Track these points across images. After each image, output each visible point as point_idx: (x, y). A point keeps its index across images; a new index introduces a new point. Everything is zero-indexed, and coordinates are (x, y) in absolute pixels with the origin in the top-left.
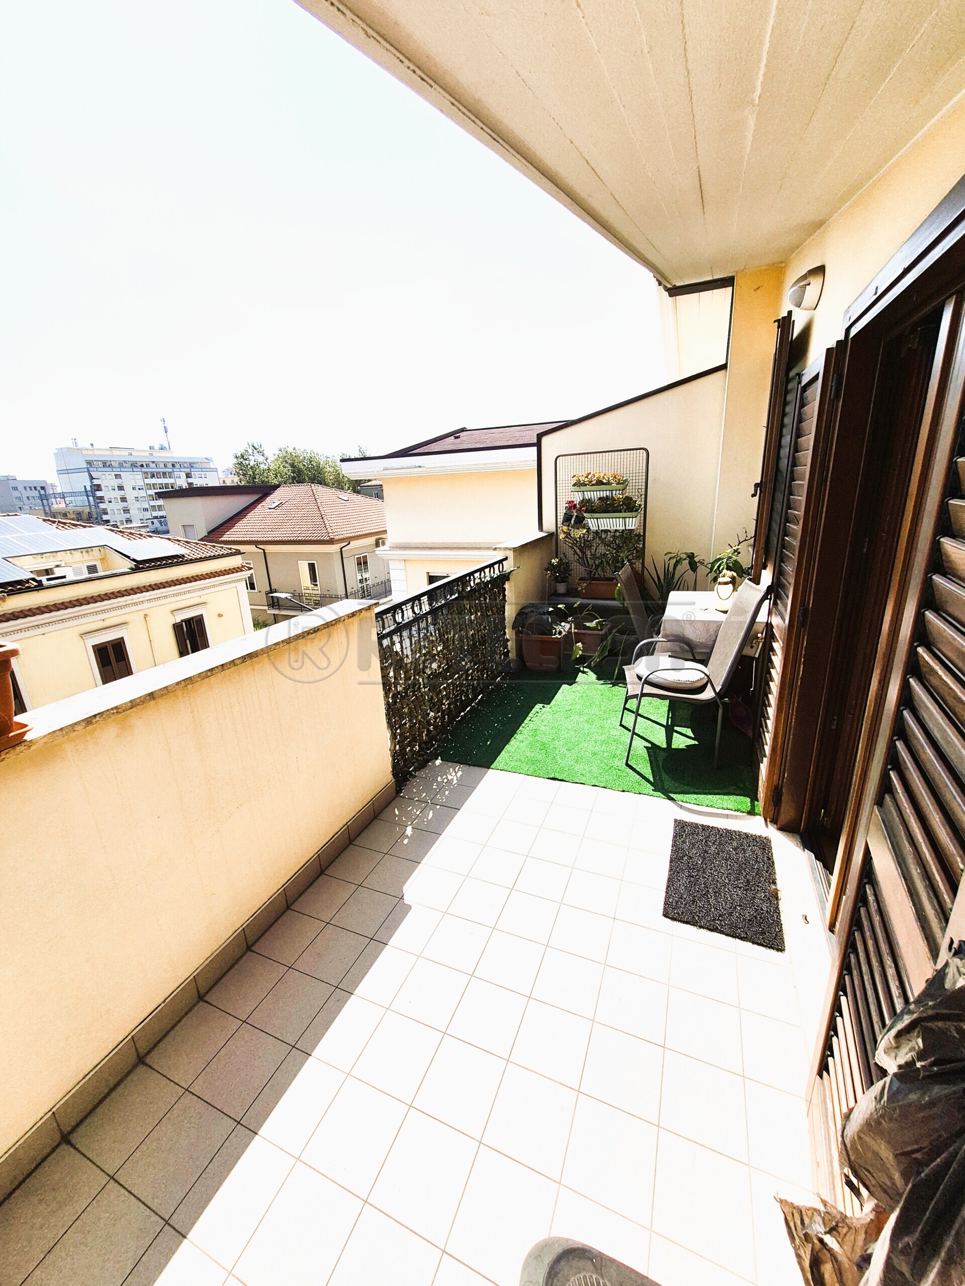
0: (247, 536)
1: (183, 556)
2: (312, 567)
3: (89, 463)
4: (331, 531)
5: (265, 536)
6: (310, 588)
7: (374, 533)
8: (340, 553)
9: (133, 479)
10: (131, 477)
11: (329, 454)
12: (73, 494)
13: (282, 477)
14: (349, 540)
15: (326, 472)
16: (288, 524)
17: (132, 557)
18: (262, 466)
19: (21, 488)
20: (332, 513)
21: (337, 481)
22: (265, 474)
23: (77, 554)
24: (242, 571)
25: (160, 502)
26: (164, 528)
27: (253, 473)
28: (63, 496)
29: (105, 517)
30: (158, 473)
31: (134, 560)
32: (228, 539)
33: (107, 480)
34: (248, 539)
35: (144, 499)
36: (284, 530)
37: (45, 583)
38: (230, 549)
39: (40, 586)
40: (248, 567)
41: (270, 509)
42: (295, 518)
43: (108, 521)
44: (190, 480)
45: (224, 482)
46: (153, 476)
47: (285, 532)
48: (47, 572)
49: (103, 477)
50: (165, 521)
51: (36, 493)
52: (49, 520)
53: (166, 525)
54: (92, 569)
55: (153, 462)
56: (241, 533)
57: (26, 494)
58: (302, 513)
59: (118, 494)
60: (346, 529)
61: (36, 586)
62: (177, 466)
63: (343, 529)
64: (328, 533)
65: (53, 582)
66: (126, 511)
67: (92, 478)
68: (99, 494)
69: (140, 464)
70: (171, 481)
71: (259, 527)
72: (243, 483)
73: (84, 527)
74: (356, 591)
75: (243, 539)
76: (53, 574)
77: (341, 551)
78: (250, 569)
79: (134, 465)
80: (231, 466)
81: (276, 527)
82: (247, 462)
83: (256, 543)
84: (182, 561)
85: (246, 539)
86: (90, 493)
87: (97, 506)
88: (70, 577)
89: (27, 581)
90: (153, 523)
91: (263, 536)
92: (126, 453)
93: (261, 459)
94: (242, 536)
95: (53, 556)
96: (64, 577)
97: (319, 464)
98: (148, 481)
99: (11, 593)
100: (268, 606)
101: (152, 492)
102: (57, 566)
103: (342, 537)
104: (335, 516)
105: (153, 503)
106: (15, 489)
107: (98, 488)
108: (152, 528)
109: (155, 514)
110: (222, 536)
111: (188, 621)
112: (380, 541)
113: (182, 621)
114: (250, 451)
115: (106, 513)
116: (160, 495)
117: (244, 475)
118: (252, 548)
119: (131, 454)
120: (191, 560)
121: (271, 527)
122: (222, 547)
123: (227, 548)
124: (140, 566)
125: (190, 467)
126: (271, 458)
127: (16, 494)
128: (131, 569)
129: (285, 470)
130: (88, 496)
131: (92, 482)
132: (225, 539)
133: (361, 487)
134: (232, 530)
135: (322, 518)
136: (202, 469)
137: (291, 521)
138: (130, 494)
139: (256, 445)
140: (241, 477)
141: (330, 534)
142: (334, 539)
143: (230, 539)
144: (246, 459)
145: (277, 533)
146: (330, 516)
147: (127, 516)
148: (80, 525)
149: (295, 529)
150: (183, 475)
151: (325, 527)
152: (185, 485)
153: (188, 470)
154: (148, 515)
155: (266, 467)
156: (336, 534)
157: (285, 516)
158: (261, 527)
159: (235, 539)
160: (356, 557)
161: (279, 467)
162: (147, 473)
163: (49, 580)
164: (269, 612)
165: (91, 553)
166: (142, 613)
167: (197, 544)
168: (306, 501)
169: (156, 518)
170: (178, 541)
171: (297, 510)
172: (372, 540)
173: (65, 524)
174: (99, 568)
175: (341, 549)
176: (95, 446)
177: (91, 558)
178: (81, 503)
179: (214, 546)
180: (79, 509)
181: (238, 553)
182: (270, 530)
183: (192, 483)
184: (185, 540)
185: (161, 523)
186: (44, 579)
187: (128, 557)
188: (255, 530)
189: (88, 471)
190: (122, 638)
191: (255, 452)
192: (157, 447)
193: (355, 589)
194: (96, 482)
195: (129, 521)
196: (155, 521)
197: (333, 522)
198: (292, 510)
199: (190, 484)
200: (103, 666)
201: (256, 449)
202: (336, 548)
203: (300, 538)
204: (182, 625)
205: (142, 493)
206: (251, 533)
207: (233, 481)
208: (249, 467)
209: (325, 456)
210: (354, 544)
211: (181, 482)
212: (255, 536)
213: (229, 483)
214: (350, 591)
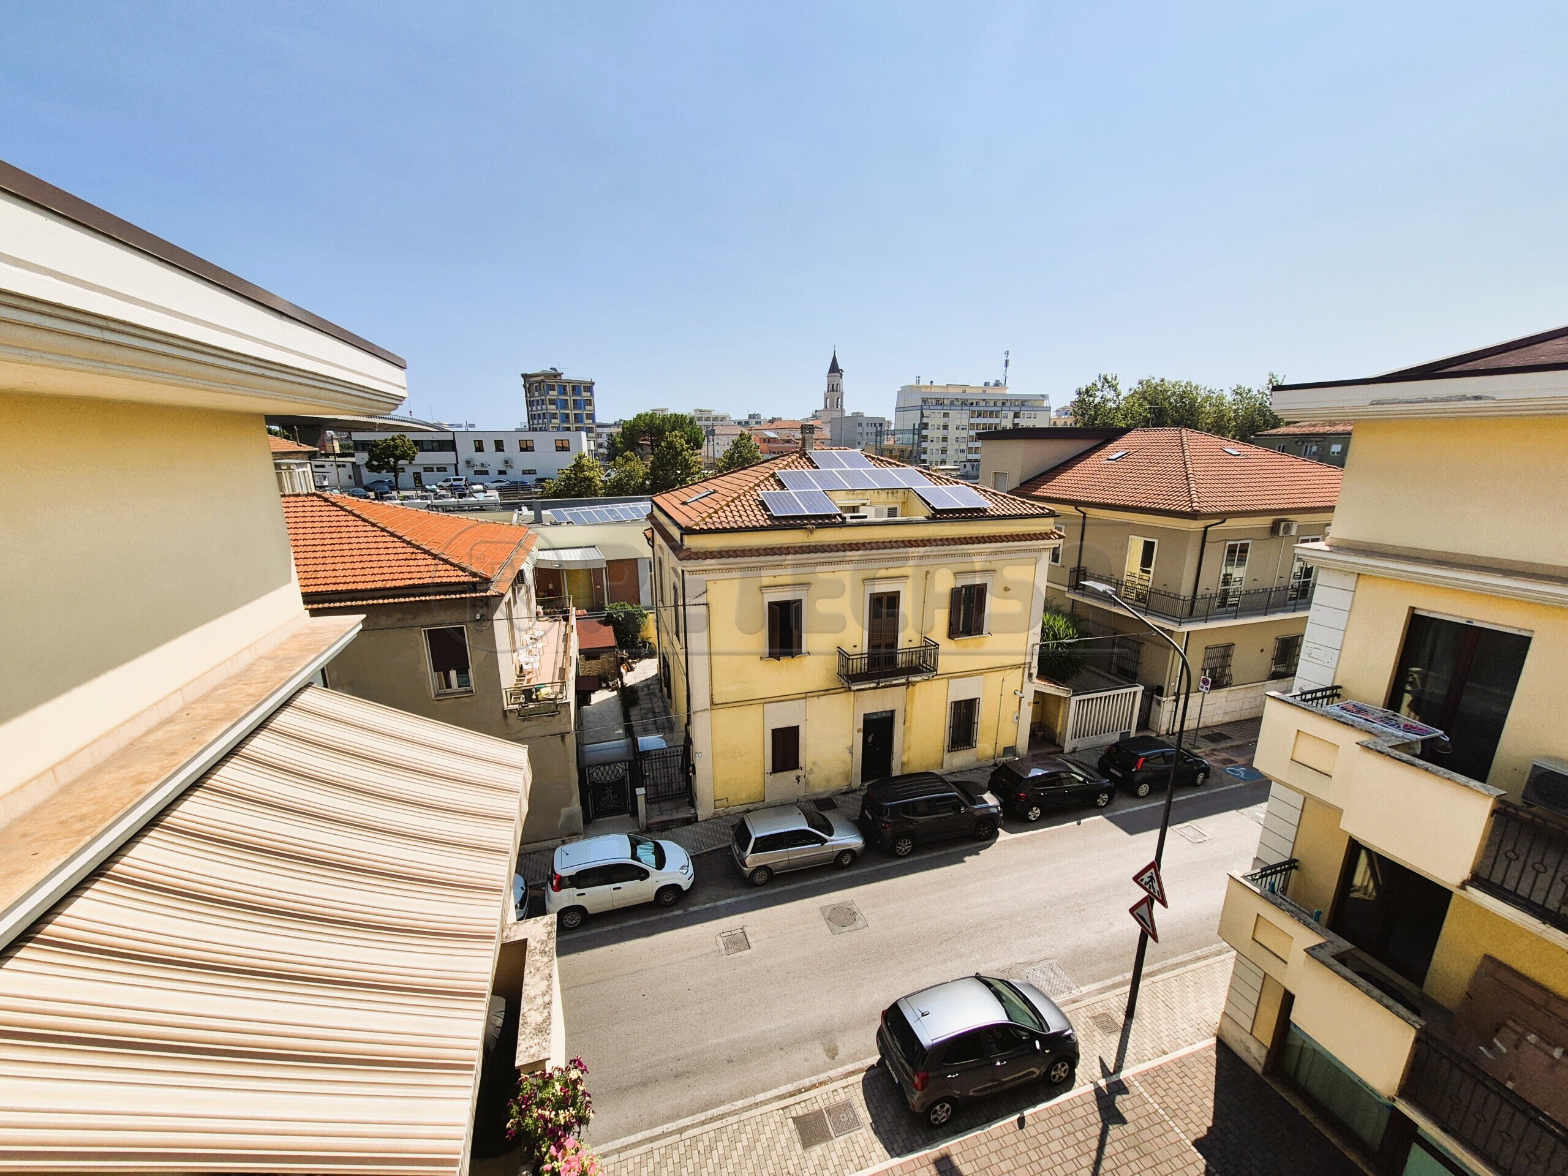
0: (1067, 493)
1: (986, 510)
2: (1148, 548)
3: (924, 401)
4: (1196, 500)
5: (1093, 495)
6: (1137, 576)
7: (1276, 510)
8: (1201, 535)
9: (960, 418)
10: (959, 416)
11: (1217, 388)
12: (903, 432)
13: (1133, 418)
14: (1224, 516)
15: (1202, 412)
16: (1130, 482)
17: (933, 504)
18: (1110, 404)
19: (864, 425)
20: (1206, 473)
21: (1217, 426)
22: (1111, 415)
23: (883, 494)
24: (1050, 538)
25: (978, 444)
26: (974, 473)
27: (1096, 412)
28: (894, 433)
29: (923, 457)
30: (986, 412)
31: (933, 508)
32: (1042, 494)
33: (935, 419)
34: (1068, 497)
35: (963, 440)
36: (1121, 490)
37: (848, 520)
38: (1043, 508)
39: (843, 524)
40: (1058, 535)
41: (1109, 460)
42: (1143, 475)
43: (924, 461)
44: (1017, 421)
45: (1055, 423)
46: (979, 415)
47: (1123, 494)
48: (854, 509)
49: (933, 415)
50: (978, 465)
51: (873, 430)
52: (870, 456)
53: (977, 470)
54: (892, 512)
55: (984, 400)
56: (1061, 488)
57: (867, 429)
58: (1155, 468)
59: (941, 433)
60: (1223, 499)
61: (840, 523)
62: (1008, 404)
63: (1219, 499)
64: (1192, 503)
65: (854, 521)
66: (944, 451)
67: (922, 416)
68: (924, 432)
69: (970, 402)
70: (997, 421)
71: (1086, 483)
72: (1078, 426)
73: (898, 466)
74: (1213, 596)
75: (1062, 496)
76: (858, 512)
77: (1205, 532)
78: (1061, 537)
79: (964, 403)
80: (1068, 405)
81: (1112, 485)
82: (1091, 399)
83: (1077, 504)
84: (982, 516)
85: (1065, 497)
86: (916, 432)
87: (919, 445)
88: (871, 519)
89: (834, 517)
90: (965, 466)
91: (1089, 495)
92: (960, 391)
93: (1110, 394)
94: (1061, 492)
95: (863, 494)
96: (865, 517)
97: (1195, 402)
98: (973, 421)
99: (820, 526)
100: (1069, 587)
101: (973, 433)
102: (864, 504)
103: (1214, 510)
104: (1209, 477)
105: (971, 445)
106: (860, 424)
107: (925, 426)
108: (963, 471)
109: (970, 456)
110: (1036, 489)
111: (969, 588)
112: (1283, 524)
113: (963, 586)
114: (1099, 385)
115: (925, 453)
116: (980, 436)
117: (1083, 415)
118: (1070, 510)
119: (964, 392)
120: (993, 516)
121: (1104, 484)
122: (1033, 505)
123: (1039, 507)
124: (939, 516)
125: (1021, 404)
126: (1125, 393)
127: (859, 429)
128: (928, 517)
129: (1141, 410)
130: (914, 434)
131: (921, 420)
132: (1039, 494)
133: (1256, 436)
134: (1051, 483)
135: (1187, 479)
136: (1033, 408)
137: (1136, 479)
138: (952, 433)
139: (1109, 378)
140: (1078, 417)
141: (1194, 505)
142: (1198, 511)
143: (1045, 494)
144: (1091, 396)
145: (1111, 493)
146: (1202, 477)
147: (944, 456)
148: (895, 464)
149: (1138, 491)
150: (1011, 414)
151: (1189, 492)
152: (1009, 426)
153: (1017, 409)
154: (963, 457)
155: (1114, 406)
156: (1206, 504)
157: (1129, 471)
158: (1090, 483)
159: (1051, 495)
160: (1229, 543)
161: (1133, 406)
162: (974, 411)
163: (852, 517)
164: (1067, 595)
165: (895, 495)
166: (925, 569)
167: (1005, 497)
168: (1166, 452)
169: (970, 461)
170: (985, 491)
171: (1149, 465)
172: (1267, 521)
173: (882, 461)
174: (899, 512)
175: (1206, 528)
176: (934, 384)
177: (895, 500)
178: (905, 441)
179: (1024, 503)
180: (903, 447)
181: (1052, 514)
182: (1101, 488)
183: (1018, 424)
184: (993, 491)
185: (973, 466)
186: (847, 515)
187: (928, 504)
188: (1080, 486)
189: (922, 409)
190: (898, 592)
191: (1106, 385)
192: (991, 384)
193: (1212, 591)
194: (925, 420)
195: (943, 462)
196: (968, 464)
197: (1204, 486)
198: (1141, 464)
199: (1015, 425)
200: (874, 618)
201: (1108, 382)
202: (1197, 525)
203: (1143, 504)
204: (961, 591)
205: (964, 434)
206: (1074, 489)
207: (1066, 422)
208: (1092, 405)
209: (1208, 389)
210: (1231, 523)
211: (1007, 423)
212: (1078, 494)
213: (1060, 424)
214: (1203, 593)
